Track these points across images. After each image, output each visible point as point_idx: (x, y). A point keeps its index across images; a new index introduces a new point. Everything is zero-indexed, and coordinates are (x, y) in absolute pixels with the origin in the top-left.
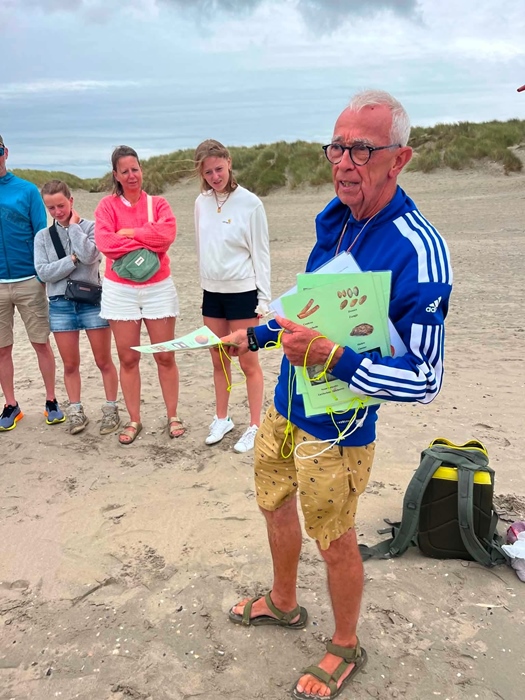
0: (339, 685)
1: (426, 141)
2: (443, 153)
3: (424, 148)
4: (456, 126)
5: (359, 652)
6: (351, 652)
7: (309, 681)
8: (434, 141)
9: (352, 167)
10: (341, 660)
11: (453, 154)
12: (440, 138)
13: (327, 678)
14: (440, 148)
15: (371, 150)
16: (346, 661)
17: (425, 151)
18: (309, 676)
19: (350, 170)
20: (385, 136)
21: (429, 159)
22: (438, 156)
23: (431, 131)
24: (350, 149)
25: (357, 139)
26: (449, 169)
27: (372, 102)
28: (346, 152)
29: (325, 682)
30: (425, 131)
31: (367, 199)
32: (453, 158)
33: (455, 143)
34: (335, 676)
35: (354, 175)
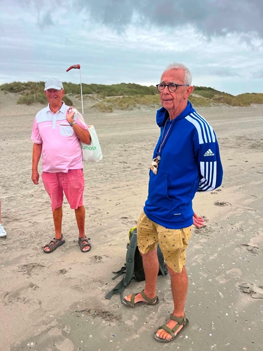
0: (176, 334)
1: (24, 89)
2: (35, 95)
3: (24, 93)
4: (38, 83)
5: (185, 320)
6: (182, 319)
7: (162, 332)
8: (29, 89)
9: (169, 93)
10: (177, 323)
11: (39, 96)
12: (32, 88)
13: (170, 331)
14: (33, 93)
15: (177, 86)
16: (179, 324)
17: (25, 94)
18: (162, 330)
19: (168, 94)
20: (182, 81)
21: (29, 98)
22: (33, 97)
23: (26, 85)
24: (168, 86)
25: (171, 81)
26: (39, 103)
27: (177, 67)
28: (167, 87)
29: (169, 333)
30: (23, 84)
31: (175, 107)
32: (40, 98)
33: (40, 91)
34: (174, 330)
35: (170, 97)
